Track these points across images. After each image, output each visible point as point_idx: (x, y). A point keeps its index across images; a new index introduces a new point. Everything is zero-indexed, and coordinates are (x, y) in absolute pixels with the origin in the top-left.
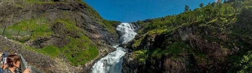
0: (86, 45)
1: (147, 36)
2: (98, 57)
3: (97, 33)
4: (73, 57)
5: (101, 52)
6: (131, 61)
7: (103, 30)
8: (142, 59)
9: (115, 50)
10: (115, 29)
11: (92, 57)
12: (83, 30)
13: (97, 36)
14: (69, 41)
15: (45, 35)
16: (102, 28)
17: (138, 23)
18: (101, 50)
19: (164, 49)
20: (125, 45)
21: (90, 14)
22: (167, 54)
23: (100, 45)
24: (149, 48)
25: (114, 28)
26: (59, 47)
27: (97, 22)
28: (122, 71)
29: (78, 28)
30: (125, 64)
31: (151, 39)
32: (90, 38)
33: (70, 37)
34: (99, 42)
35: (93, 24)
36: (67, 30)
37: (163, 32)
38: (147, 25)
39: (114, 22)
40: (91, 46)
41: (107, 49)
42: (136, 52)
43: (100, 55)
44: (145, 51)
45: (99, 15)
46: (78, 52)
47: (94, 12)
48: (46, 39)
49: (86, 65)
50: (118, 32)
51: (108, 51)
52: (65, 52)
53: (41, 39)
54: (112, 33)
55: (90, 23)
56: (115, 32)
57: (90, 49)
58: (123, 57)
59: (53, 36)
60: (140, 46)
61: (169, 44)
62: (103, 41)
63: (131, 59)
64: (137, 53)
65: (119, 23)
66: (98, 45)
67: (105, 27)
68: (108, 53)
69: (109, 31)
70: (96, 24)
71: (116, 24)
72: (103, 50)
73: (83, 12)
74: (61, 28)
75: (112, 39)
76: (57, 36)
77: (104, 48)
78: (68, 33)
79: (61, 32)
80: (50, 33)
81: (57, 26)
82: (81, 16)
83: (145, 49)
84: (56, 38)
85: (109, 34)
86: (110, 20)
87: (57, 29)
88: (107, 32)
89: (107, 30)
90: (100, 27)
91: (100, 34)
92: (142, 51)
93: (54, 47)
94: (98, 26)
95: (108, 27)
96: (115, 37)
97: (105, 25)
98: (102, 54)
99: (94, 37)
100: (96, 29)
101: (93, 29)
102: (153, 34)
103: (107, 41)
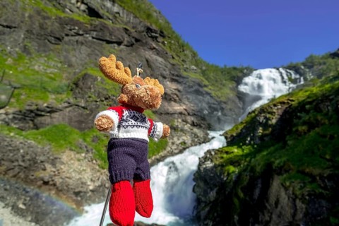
3: (180, 101)
5: (173, 143)
6: (206, 169)
7: (198, 92)
8: (232, 168)
10: (235, 89)
13: (178, 108)
15: (51, 100)
16: (196, 87)
17: (310, 64)
21: (170, 53)
24: (258, 141)
25: (231, 85)
26: (82, 130)
27: (185, 74)
28: (194, 189)
30: (197, 175)
31: (265, 118)
32: (155, 112)
34: (178, 122)
35: (173, 80)
36: (105, 93)
37: (308, 96)
39: (235, 69)
41: (187, 139)
42: (225, 149)
44: (247, 149)
45: (194, 55)
47: (182, 47)
48: (52, 111)
50: (241, 96)
51: (189, 141)
52: (93, 141)
53: (38, 110)
54: (223, 99)
56: (232, 95)
59: (70, 105)
60: (239, 135)
62: (190, 119)
63: (209, 164)
64: (228, 153)
65: (249, 72)
67: (205, 86)
68: (188, 148)
69: (213, 95)
70: (181, 80)
71: (240, 74)
72: (178, 139)
73: (154, 48)
74: (90, 88)
75: (220, 114)
76: (80, 104)
77: (182, 136)
78: (106, 99)
79: (90, 97)
80: (64, 96)
81: (83, 84)
82: (147, 61)
83: (250, 144)
84: (76, 110)
85: (212, 101)
86: (225, 66)
87: (81, 89)
88: (208, 97)
89: (209, 91)
90: (192, 87)
91: (187, 103)
92: (240, 147)
93: (68, 129)
94: (185, 84)
95: (213, 85)
96: (230, 110)
97: (207, 79)
98: (175, 149)
99: (168, 109)
100: (179, 91)
101: (169, 92)
102: (275, 105)
103: (203, 119)
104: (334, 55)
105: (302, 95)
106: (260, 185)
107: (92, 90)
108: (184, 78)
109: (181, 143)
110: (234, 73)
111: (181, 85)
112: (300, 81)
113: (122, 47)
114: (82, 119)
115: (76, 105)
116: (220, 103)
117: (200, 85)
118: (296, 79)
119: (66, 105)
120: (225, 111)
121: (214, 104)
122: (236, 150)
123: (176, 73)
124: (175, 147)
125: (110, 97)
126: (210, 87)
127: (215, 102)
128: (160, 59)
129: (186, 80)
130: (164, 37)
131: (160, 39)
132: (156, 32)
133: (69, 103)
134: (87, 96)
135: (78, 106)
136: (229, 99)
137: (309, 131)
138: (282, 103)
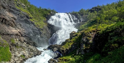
1: (83, 35)
3: (15, 26)
5: (15, 56)
7: (26, 22)
9: (39, 53)
10: (46, 22)
13: (14, 31)
16: (25, 18)
17: (81, 13)
19: (105, 56)
23: (16, 46)
24: (83, 53)
27: (18, 8)
31: (87, 39)
34: (16, 41)
35: (10, 11)
37: (107, 29)
39: (46, 10)
42: (64, 58)
44: (78, 57)
50: (50, 27)
51: (27, 55)
54: (41, 27)
55: (4, 8)
56: (45, 25)
60: (71, 49)
61: (113, 49)
62: (23, 39)
64: (65, 60)
66: (13, 44)
67: (31, 18)
68: (27, 59)
69: (35, 24)
70: (16, 12)
71: (49, 14)
72: (19, 53)
75: (39, 37)
77: (21, 50)
83: (78, 55)
85: (35, 28)
86: (40, 7)
88: (32, 25)
89: (33, 22)
90: (23, 17)
91: (20, 28)
92: (73, 56)
94: (18, 15)
95: (35, 18)
96: (45, 34)
97: (31, 14)
98: (17, 60)
99: (8, 31)
100: (15, 19)
101: (8, 19)
102: (91, 32)
103: (30, 39)
104: (91, 11)
105: (102, 27)
108: (17, 10)
109: (21, 56)
110: (45, 12)
111: (16, 15)
112: (78, 22)
116: (39, 30)
117: (27, 17)
118: (76, 20)
120: (42, 35)
121: (36, 30)
122: (71, 59)
123: (12, 7)
124: (17, 59)
126: (33, 19)
127: (37, 29)
129: (19, 12)
136: (44, 28)
137: (119, 47)
138: (94, 31)
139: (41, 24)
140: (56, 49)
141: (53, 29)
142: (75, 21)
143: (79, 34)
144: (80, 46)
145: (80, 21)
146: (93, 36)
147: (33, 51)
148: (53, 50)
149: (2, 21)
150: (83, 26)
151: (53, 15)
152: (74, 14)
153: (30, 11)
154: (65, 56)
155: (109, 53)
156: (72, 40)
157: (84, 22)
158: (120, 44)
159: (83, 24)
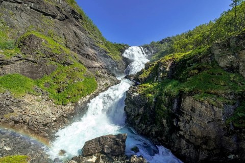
0: (80, 75)
1: (159, 64)
2: (96, 91)
3: (97, 61)
4: (59, 92)
5: (100, 85)
6: (135, 97)
7: (105, 56)
8: (150, 95)
9: (118, 82)
10: (121, 55)
11: (88, 91)
12: (76, 54)
13: (96, 64)
14: (53, 69)
16: (104, 53)
18: (101, 82)
19: (183, 82)
20: (132, 76)
21: (87, 31)
22: (187, 89)
23: (100, 76)
24: (160, 80)
25: (120, 53)
26: (34, 78)
27: (97, 45)
28: (125, 109)
29: (68, 51)
30: (128, 101)
31: (164, 68)
32: (86, 66)
33: (54, 63)
34: (99, 72)
35: (92, 48)
36: (50, 51)
37: (184, 57)
38: (164, 47)
39: (120, 45)
40: (87, 76)
41: (108, 81)
42: (143, 85)
43: (99, 88)
44: (156, 84)
45: (100, 34)
46: (67, 85)
47: (94, 28)
49: (79, 102)
51: (109, 83)
52: (46, 86)
54: (117, 60)
55: (87, 45)
56: (120, 59)
57: (85, 81)
58: (127, 92)
60: (148, 77)
61: (192, 75)
62: (104, 71)
63: (136, 94)
64: (144, 87)
65: (127, 47)
66: (97, 75)
67: (108, 53)
68: (109, 87)
69: (112, 58)
70: (96, 48)
71: (123, 48)
72: (103, 82)
73: (78, 25)
74: (37, 47)
75: (116, 68)
76: (30, 59)
77: (104, 80)
78: (51, 56)
79: (38, 54)
80: (13, 51)
81: (30, 43)
82: (75, 33)
83: (156, 82)
84: (26, 63)
85: (113, 61)
86: (115, 43)
87: (29, 46)
88: (110, 59)
89: (111, 56)
90: (101, 53)
91: (101, 62)
92: (151, 84)
93: (22, 78)
95: (112, 52)
96: (121, 66)
97: (108, 49)
99: (92, 65)
100: (96, 54)
101: (91, 55)
102: (167, 61)
103: (110, 71)
104: (161, 43)
105: (179, 56)
106: (176, 102)
107: (39, 48)
109: (105, 85)
110: (120, 47)
111: (97, 51)
113: (55, 20)
114: (33, 70)
115: (26, 59)
116: (116, 62)
117: (105, 52)
119: (17, 59)
120: (119, 67)
121: (113, 63)
122: (149, 86)
123: (93, 44)
124: (102, 87)
125: (54, 55)
126: (111, 54)
128: (82, 34)
129: (99, 48)
130: (82, 19)
131: (80, 20)
132: (77, 14)
133: (19, 57)
134: (35, 53)
135: (28, 60)
136: (120, 61)
137: (199, 72)
138: (170, 60)
139: (117, 58)
140: (132, 78)
141: (128, 62)
142: (146, 53)
143: (156, 63)
144: (157, 74)
145: (151, 53)
146: (170, 65)
147: (114, 80)
148: (130, 79)
149: (87, 57)
150: (154, 57)
151: (127, 49)
152: (146, 47)
153: (107, 47)
154: (144, 83)
155: (188, 79)
156: (149, 70)
157: (155, 53)
158: (200, 70)
159: (154, 55)
